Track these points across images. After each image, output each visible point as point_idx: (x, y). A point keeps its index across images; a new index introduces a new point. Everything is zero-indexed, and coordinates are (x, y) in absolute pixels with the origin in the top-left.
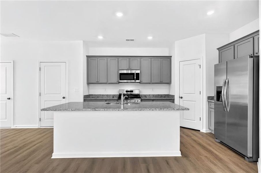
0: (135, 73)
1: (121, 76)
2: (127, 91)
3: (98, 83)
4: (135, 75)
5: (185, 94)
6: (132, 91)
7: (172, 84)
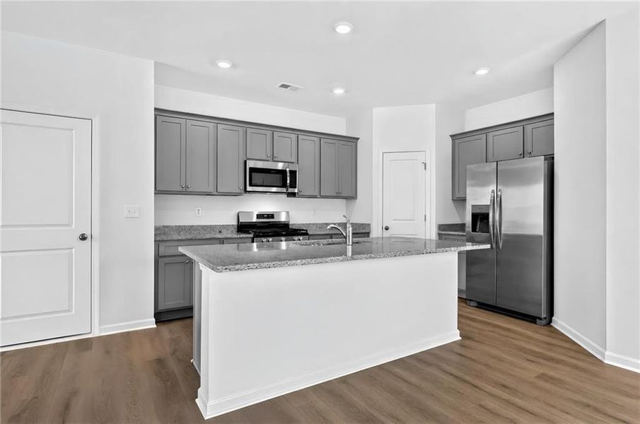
0: (288, 170)
1: (253, 174)
2: (259, 216)
3: (185, 192)
4: (288, 174)
5: (394, 220)
6: (272, 216)
7: (358, 200)
